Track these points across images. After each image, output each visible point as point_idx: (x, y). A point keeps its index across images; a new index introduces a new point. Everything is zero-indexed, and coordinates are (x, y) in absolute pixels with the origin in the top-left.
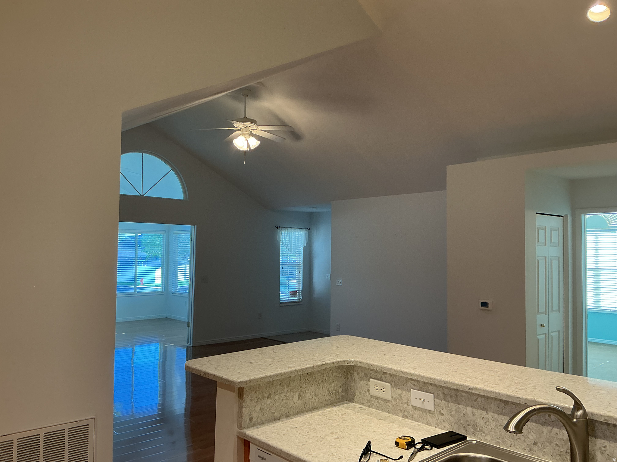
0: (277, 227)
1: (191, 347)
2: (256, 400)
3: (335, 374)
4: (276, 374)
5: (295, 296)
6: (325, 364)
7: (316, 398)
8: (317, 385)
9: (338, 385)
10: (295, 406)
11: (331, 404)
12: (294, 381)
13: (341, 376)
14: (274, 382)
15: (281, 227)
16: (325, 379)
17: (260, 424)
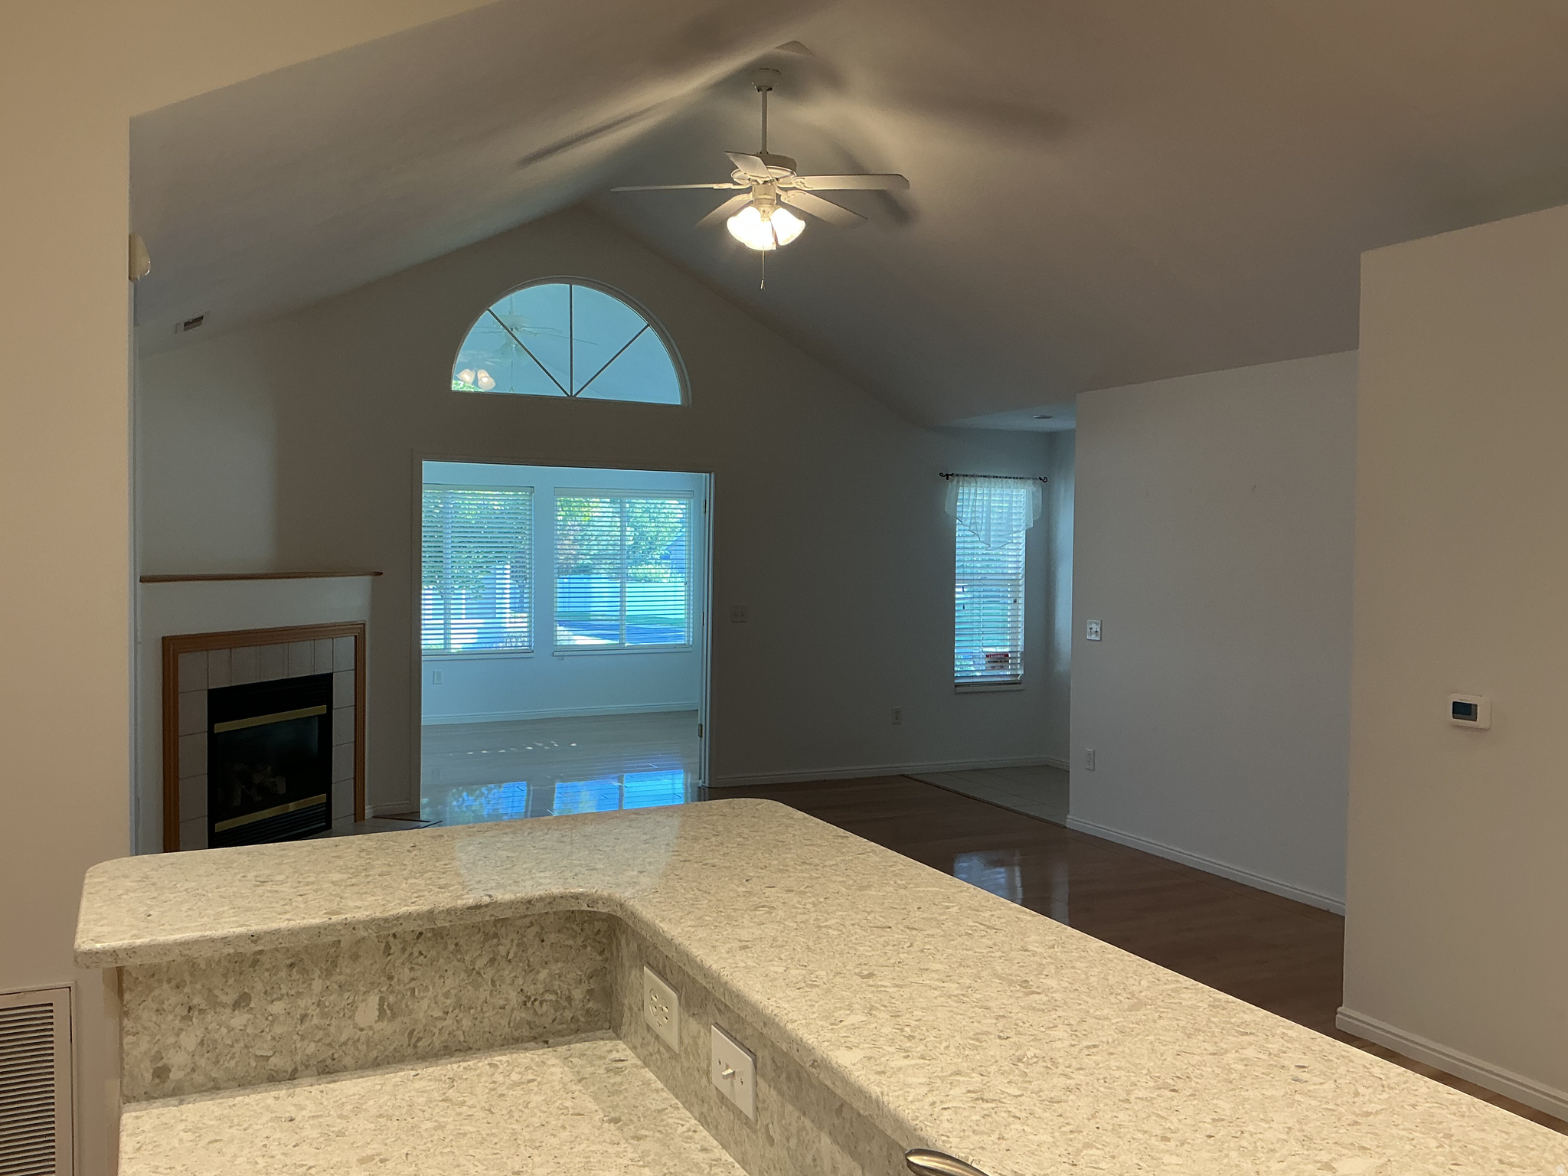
0: (946, 475)
1: (707, 790)
2: (182, 1011)
3: (552, 938)
4: (251, 933)
5: (1002, 668)
6: (487, 906)
7: (461, 1015)
8: (470, 972)
9: (572, 975)
10: (363, 1039)
11: (534, 1039)
12: (355, 957)
13: (585, 947)
14: (263, 958)
15: (957, 475)
16: (504, 953)
17: (204, 1088)
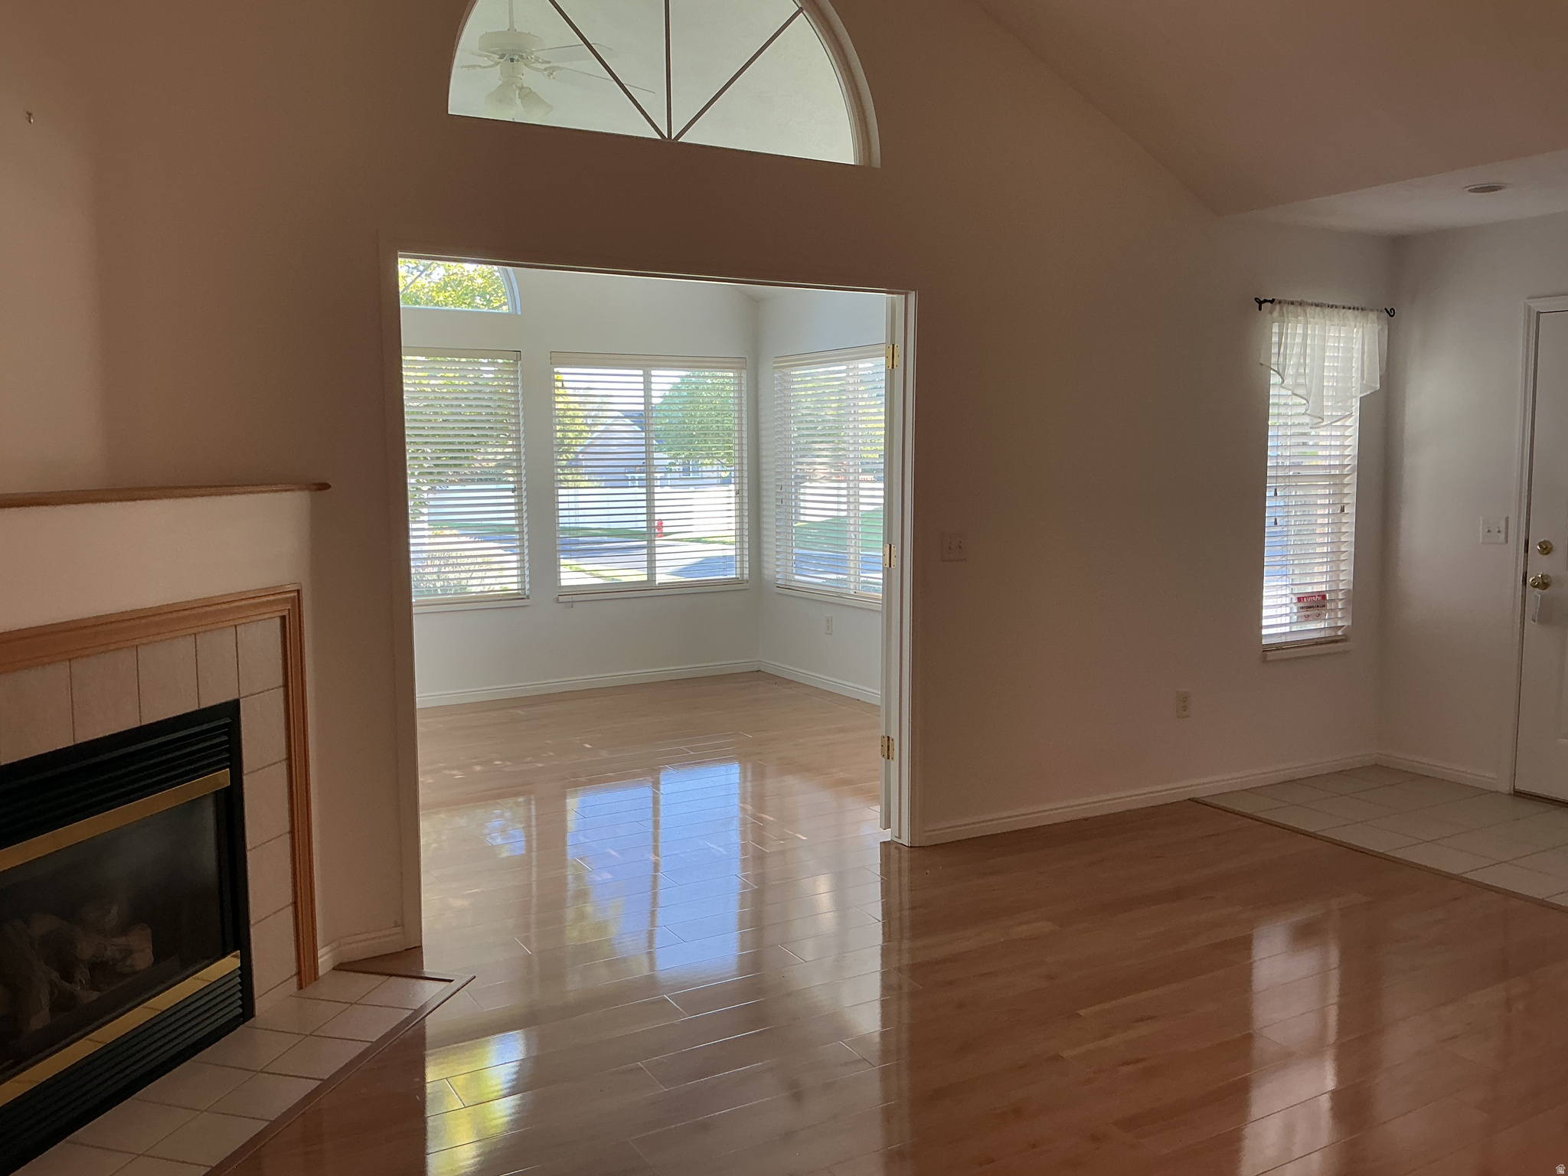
0: (1261, 303)
1: (905, 852)
5: (1318, 617)
15: (1280, 302)
